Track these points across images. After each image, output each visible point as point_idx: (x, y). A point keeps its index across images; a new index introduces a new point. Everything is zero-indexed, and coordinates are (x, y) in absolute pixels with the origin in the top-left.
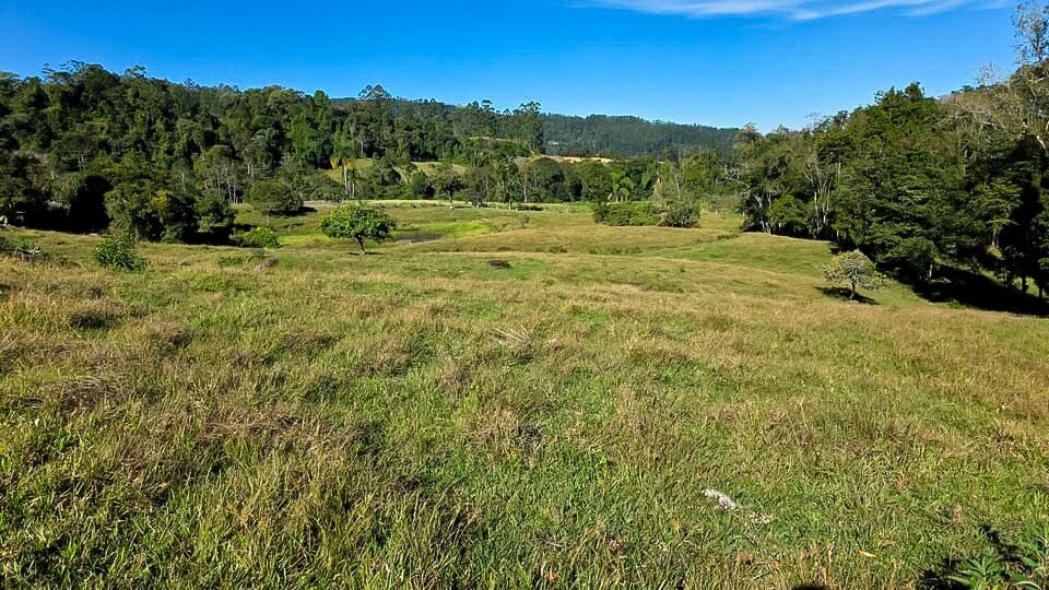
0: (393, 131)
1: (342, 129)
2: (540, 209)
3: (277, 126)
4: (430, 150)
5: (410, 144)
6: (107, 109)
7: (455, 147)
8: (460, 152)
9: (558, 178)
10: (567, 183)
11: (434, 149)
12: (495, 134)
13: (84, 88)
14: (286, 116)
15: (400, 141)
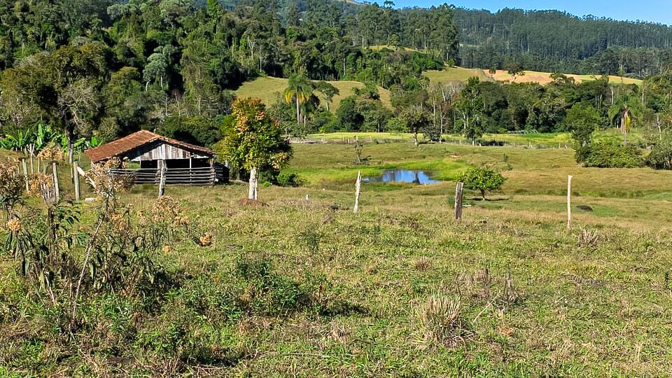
1: (238, 44)
2: (501, 144)
3: (173, 42)
4: (329, 64)
5: (308, 57)
7: (359, 60)
8: (365, 66)
9: (503, 105)
10: (511, 110)
11: (333, 62)
12: (401, 42)
15: (297, 55)
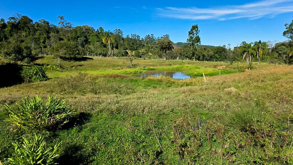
0: (124, 42)
3: (86, 37)
6: (27, 30)
13: (20, 23)
14: (89, 34)
